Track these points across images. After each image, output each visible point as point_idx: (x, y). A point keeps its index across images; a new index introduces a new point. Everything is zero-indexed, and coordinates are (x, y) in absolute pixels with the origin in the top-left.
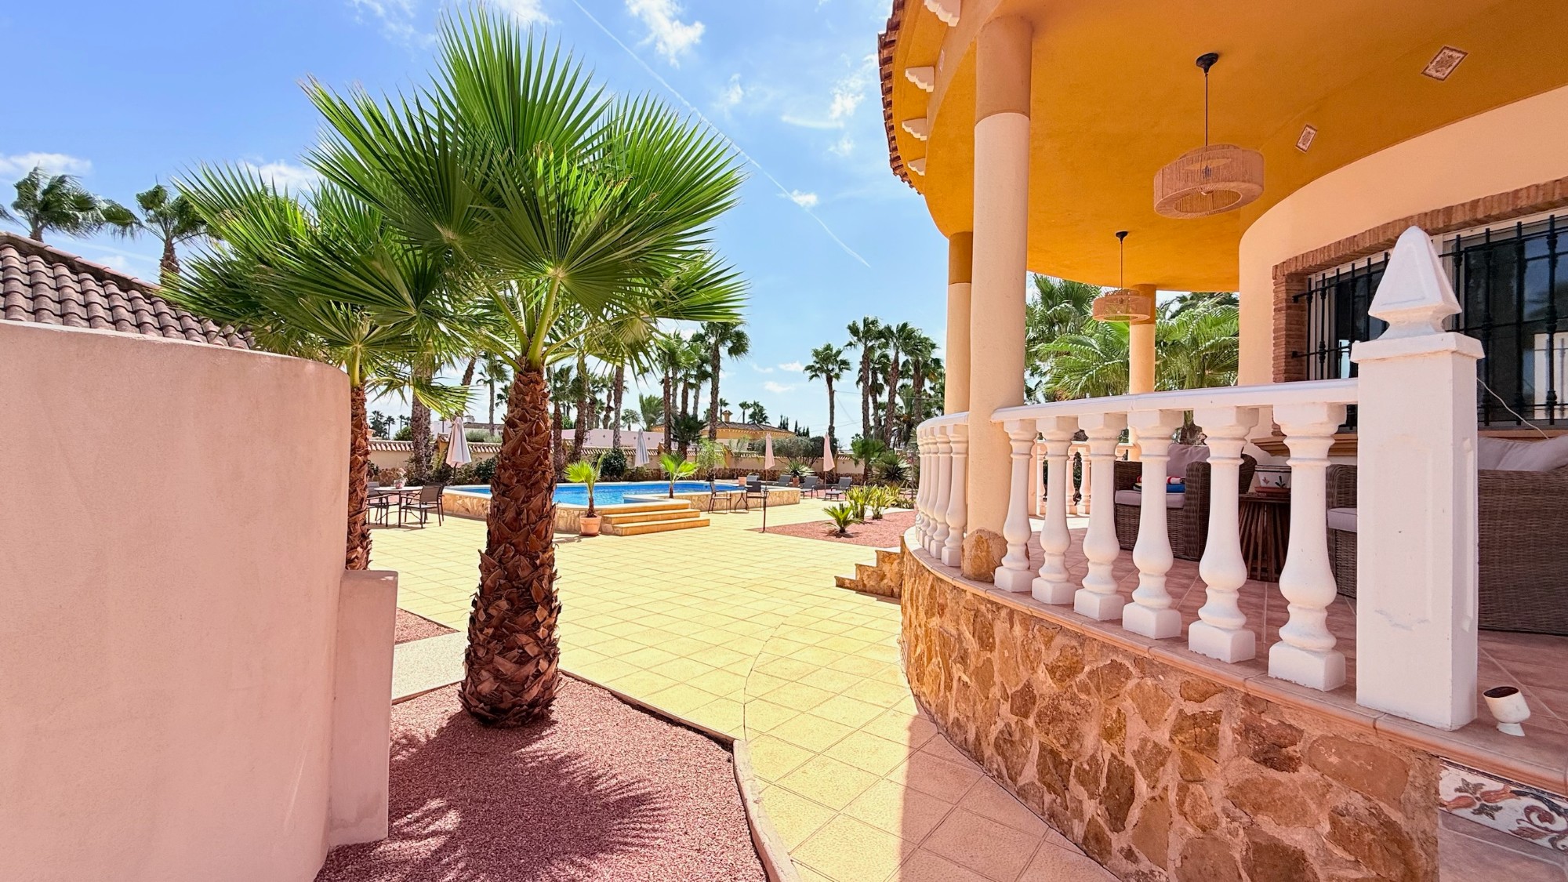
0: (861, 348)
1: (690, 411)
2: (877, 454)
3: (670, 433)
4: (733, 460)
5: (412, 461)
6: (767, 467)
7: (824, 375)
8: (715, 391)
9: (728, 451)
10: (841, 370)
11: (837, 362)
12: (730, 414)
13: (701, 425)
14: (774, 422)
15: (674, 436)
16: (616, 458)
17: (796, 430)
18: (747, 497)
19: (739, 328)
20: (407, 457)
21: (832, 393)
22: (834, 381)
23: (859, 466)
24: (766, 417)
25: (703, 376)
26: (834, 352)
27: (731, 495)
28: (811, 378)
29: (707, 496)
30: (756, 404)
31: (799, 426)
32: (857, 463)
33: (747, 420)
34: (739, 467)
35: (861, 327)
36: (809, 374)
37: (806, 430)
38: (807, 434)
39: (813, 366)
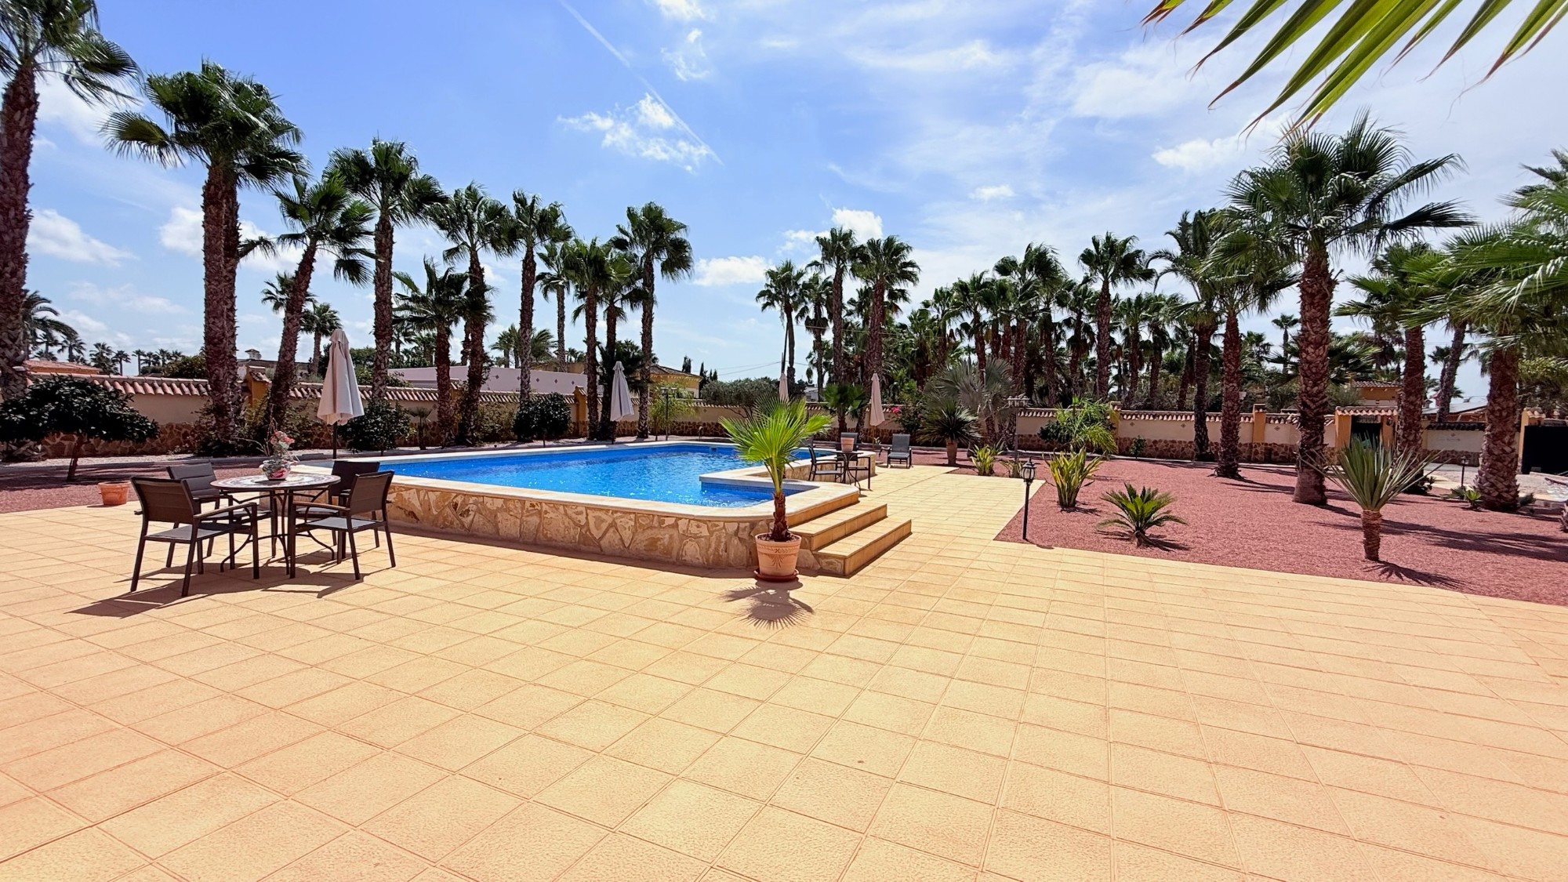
0: (832, 272)
2: (857, 403)
5: (209, 411)
7: (782, 303)
14: (668, 364)
17: (701, 374)
19: (680, 235)
20: (201, 405)
21: (791, 325)
24: (655, 358)
26: (794, 273)
28: (764, 307)
31: (705, 369)
36: (763, 301)
37: (715, 373)
38: (715, 377)
39: (769, 291)
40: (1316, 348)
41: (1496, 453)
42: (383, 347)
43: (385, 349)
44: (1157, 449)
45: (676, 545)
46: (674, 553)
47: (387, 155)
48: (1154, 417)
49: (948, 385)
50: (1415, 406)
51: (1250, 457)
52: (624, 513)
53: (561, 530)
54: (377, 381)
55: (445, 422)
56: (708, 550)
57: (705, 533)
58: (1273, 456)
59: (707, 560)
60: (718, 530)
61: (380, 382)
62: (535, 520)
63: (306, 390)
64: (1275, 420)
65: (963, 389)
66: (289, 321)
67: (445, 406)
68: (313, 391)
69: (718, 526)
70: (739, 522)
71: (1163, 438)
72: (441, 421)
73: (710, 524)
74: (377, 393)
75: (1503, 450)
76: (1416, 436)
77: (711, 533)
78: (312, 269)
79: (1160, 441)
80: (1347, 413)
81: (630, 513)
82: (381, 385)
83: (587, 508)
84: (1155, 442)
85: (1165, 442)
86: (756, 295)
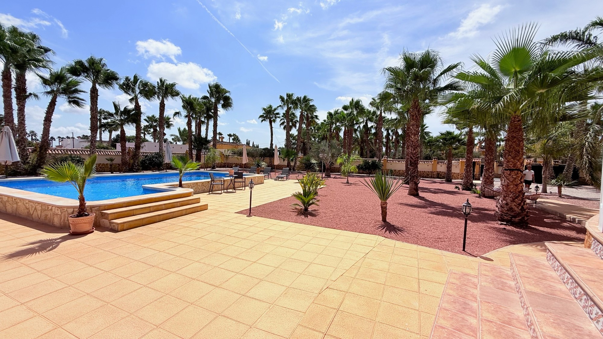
0: (285, 108)
1: (203, 134)
2: (293, 156)
3: (192, 145)
4: (225, 158)
6: (244, 163)
7: (268, 120)
8: (215, 125)
9: (222, 154)
10: (276, 118)
11: (274, 113)
12: (223, 138)
13: (209, 142)
14: (244, 142)
15: (194, 147)
16: (156, 158)
17: (253, 146)
18: (234, 182)
19: (227, 94)
21: (271, 128)
22: (273, 123)
23: (285, 162)
24: (239, 140)
25: (209, 117)
26: (273, 109)
27: (224, 181)
28: (262, 121)
29: (208, 182)
30: (234, 135)
31: (254, 144)
32: (284, 160)
33: (231, 141)
34: (228, 162)
35: (285, 98)
36: (261, 119)
37: (258, 145)
38: (258, 147)
39: (263, 115)
40: (414, 136)
41: (487, 176)
42: (93, 135)
43: (94, 135)
44: (400, 173)
45: (52, 217)
46: (52, 222)
47: (92, 62)
48: (399, 161)
49: (317, 150)
50: (470, 158)
51: (432, 176)
52: (38, 204)
53: (23, 210)
54: (91, 147)
55: (124, 163)
56: (60, 220)
57: (60, 213)
58: (440, 176)
59: (61, 225)
60: (64, 212)
61: (93, 148)
62: (15, 206)
63: (64, 151)
64: (440, 163)
65: (321, 151)
66: (45, 124)
67: (124, 157)
68: (67, 151)
69: (64, 210)
70: (74, 208)
71: (402, 170)
72: (122, 163)
73: (61, 209)
74: (91, 152)
75: (489, 175)
76: (470, 169)
77: (62, 213)
78: (55, 104)
79: (401, 170)
80: (463, 160)
81: (40, 204)
82: (93, 149)
83: (29, 201)
84: (399, 171)
85: (403, 171)
86: (259, 117)
